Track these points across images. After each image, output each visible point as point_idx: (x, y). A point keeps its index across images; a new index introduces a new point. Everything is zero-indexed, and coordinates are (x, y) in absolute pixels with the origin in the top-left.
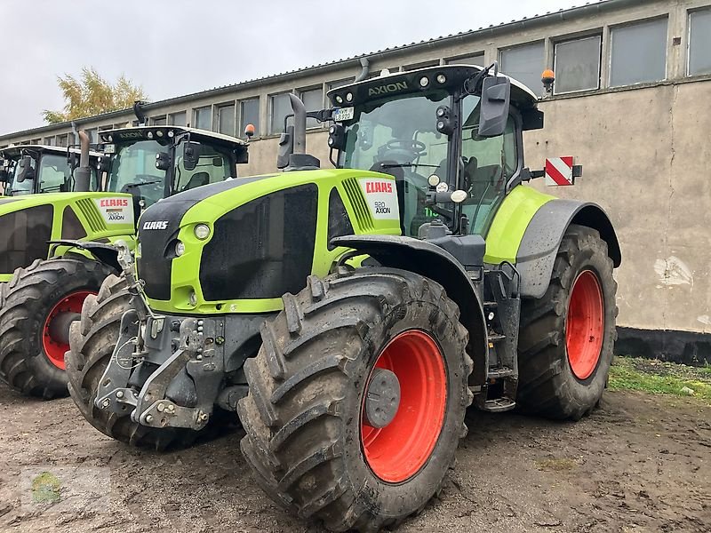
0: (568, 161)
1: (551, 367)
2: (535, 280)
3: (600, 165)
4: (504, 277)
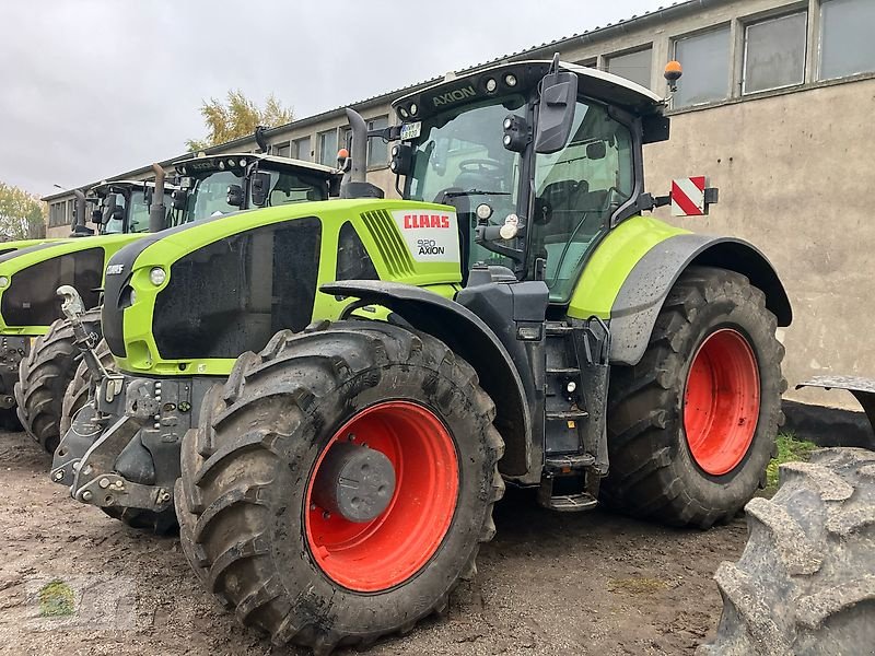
0: (699, 182)
1: (655, 456)
2: (630, 342)
3: (802, 187)
4: (592, 338)
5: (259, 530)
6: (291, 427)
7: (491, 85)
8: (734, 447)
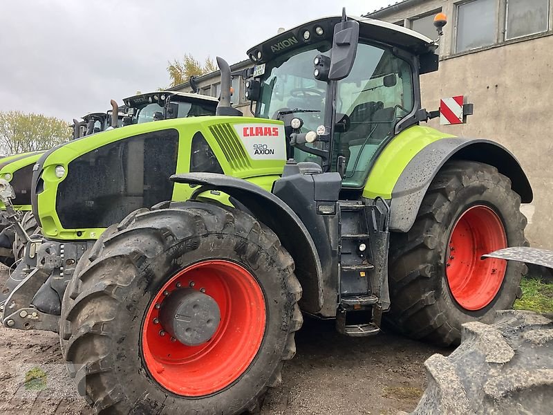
0: (459, 100)
1: (423, 297)
2: (404, 216)
4: (377, 212)
5: (104, 354)
6: (129, 280)
7: (307, 35)
8: (488, 289)
